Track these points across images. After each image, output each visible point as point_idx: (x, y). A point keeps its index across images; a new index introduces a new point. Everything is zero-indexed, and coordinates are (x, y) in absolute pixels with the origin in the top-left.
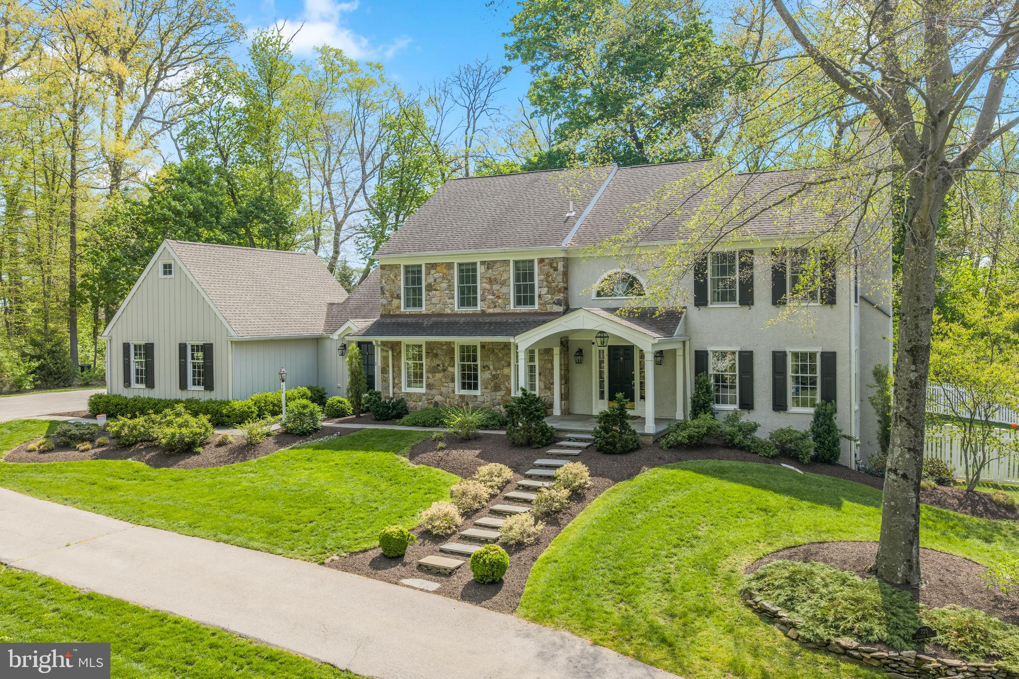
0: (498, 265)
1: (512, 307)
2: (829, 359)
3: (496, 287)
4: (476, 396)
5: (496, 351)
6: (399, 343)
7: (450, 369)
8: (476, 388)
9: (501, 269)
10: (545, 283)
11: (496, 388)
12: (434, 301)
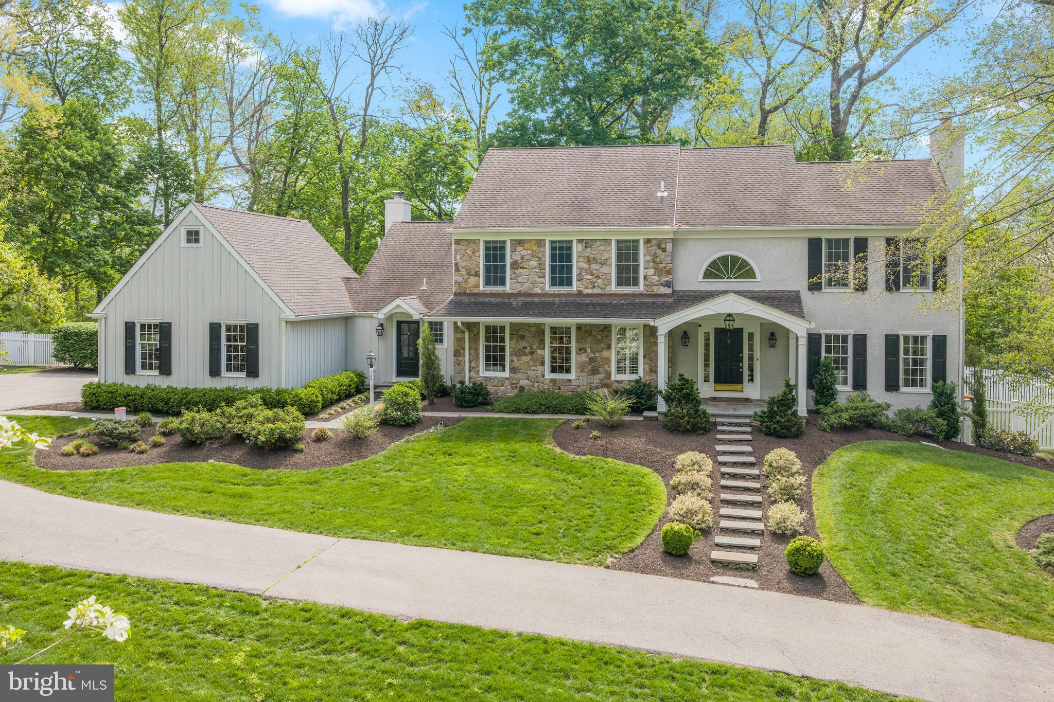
0: (598, 243)
1: (613, 288)
2: (940, 343)
3: (594, 267)
4: (570, 380)
5: (594, 333)
6: (477, 324)
7: (539, 352)
8: (568, 371)
9: (602, 248)
10: (652, 264)
11: (594, 371)
12: (520, 279)
